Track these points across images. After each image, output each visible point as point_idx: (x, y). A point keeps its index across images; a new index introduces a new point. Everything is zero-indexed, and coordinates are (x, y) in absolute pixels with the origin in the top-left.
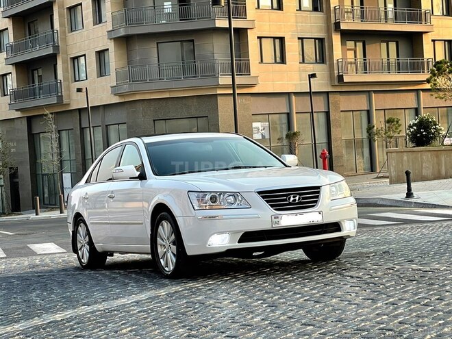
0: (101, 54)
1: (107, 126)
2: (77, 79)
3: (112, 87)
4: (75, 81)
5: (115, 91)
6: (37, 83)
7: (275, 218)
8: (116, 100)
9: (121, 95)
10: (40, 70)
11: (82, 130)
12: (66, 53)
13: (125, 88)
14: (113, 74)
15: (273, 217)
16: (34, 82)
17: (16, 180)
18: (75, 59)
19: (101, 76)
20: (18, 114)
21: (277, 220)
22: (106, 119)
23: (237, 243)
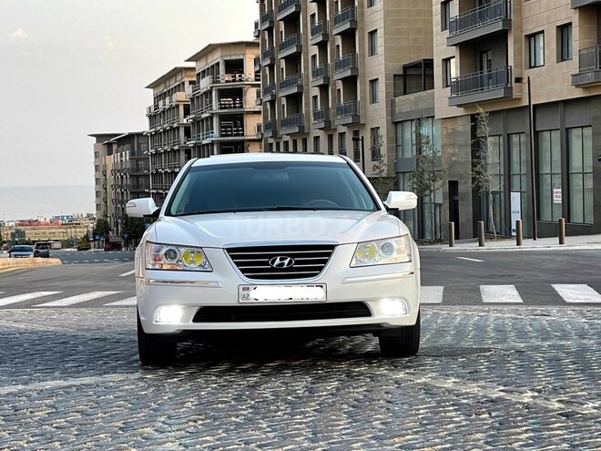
0: (564, 30)
1: (567, 129)
2: (533, 65)
3: (573, 76)
4: (531, 67)
5: (577, 81)
6: (485, 69)
7: (244, 289)
8: (578, 93)
9: (586, 87)
10: (490, 53)
11: (537, 134)
12: (520, 28)
13: (590, 77)
14: (575, 58)
15: (241, 288)
16: (481, 69)
17: (456, 198)
18: (531, 37)
19: (563, 60)
20: (460, 112)
21: (246, 292)
22: (567, 121)
23: (191, 323)
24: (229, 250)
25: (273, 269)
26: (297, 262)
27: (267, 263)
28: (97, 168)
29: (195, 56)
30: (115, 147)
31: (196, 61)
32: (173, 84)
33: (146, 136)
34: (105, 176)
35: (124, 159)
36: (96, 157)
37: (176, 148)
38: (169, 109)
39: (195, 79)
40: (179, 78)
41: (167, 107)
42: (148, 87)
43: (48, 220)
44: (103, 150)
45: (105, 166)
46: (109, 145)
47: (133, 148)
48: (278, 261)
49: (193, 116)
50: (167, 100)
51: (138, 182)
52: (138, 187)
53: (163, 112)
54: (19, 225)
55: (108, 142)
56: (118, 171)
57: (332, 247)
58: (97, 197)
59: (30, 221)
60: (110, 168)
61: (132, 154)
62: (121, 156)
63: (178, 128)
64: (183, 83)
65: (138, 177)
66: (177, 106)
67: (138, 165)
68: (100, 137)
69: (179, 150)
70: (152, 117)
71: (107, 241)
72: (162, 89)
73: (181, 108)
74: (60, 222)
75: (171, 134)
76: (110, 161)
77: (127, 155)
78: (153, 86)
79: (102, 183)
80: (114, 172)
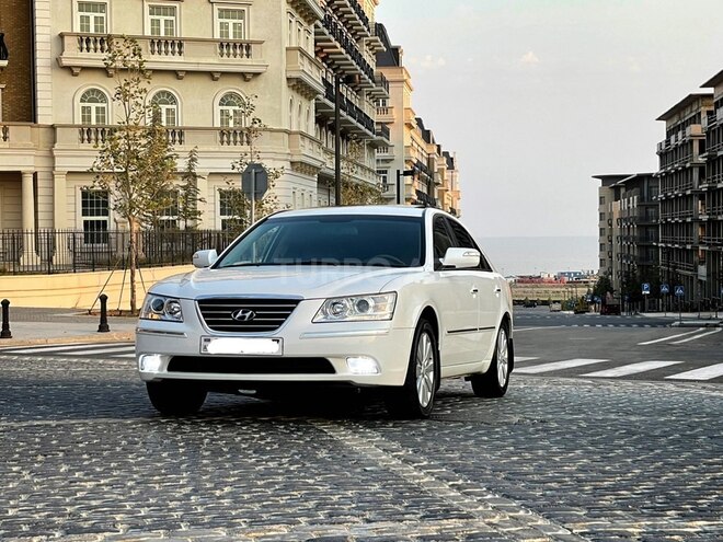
7: (205, 340)
23: (165, 371)
24: (200, 302)
25: (234, 322)
26: (258, 316)
27: (229, 316)
28: (602, 215)
29: (712, 80)
30: (623, 191)
31: (714, 87)
32: (688, 115)
33: (656, 178)
34: (611, 225)
35: (631, 205)
36: (601, 203)
37: (689, 192)
38: (682, 145)
39: (712, 108)
40: (695, 108)
41: (680, 143)
42: (659, 119)
43: (552, 276)
44: (609, 193)
45: (611, 214)
46: (617, 189)
47: (642, 193)
48: (240, 314)
49: (707, 154)
50: (680, 134)
51: (647, 233)
52: (647, 239)
53: (675, 149)
54: (519, 282)
55: (615, 185)
56: (625, 220)
57: (297, 302)
58: (601, 250)
59: (531, 277)
60: (616, 216)
61: (641, 199)
62: (629, 202)
63: (691, 168)
64: (699, 114)
65: (647, 227)
66: (691, 142)
67: (647, 212)
68: (606, 179)
69: (691, 195)
70: (664, 155)
71: (604, 303)
72: (675, 121)
73: (696, 145)
74: (566, 279)
75: (683, 176)
76: (617, 206)
77: (634, 201)
78: (665, 117)
79: (607, 234)
80: (620, 220)
